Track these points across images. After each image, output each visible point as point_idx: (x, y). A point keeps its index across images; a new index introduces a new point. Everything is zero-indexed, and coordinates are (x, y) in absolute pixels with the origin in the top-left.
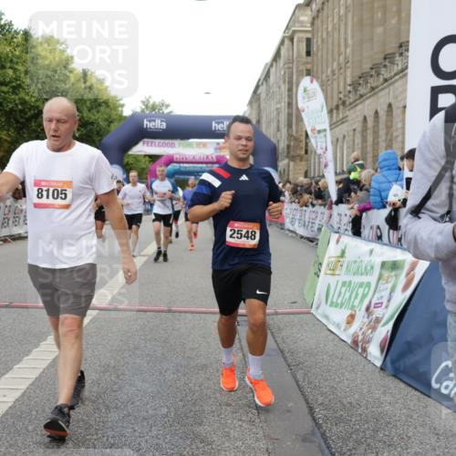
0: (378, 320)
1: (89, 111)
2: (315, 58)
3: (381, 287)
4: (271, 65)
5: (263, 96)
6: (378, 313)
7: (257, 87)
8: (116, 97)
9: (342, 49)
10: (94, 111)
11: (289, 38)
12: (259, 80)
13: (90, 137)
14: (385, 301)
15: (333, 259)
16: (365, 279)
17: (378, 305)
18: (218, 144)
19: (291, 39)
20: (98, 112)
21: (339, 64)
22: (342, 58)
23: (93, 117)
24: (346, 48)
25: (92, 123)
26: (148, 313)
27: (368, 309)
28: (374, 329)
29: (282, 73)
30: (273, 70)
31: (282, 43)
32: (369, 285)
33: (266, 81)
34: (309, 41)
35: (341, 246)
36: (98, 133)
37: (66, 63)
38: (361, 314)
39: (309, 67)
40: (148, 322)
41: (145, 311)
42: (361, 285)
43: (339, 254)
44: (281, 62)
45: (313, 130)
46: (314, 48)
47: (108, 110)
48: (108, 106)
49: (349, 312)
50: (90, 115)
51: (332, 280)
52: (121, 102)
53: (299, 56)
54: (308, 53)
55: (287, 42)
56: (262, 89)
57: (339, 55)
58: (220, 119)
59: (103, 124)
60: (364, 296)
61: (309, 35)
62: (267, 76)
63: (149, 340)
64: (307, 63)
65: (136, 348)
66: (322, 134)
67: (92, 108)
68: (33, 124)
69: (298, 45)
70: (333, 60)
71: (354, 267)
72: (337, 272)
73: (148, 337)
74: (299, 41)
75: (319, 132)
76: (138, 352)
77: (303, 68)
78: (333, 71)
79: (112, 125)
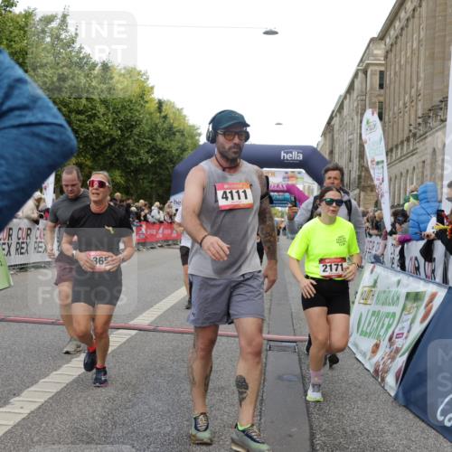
0: (397, 350)
1: (163, 139)
2: (388, 91)
3: (404, 317)
4: (345, 97)
5: (336, 127)
6: (399, 343)
7: (331, 118)
8: (193, 126)
9: (415, 82)
10: (167, 139)
11: (363, 70)
12: (333, 112)
13: (162, 164)
14: (405, 331)
15: (366, 289)
16: (391, 309)
17: (400, 335)
18: (286, 173)
19: (365, 72)
20: (171, 140)
21: (410, 97)
22: (413, 90)
23: (166, 145)
24: (418, 81)
25: (165, 151)
26: (185, 335)
27: (390, 339)
28: (393, 359)
29: (355, 105)
30: (346, 102)
31: (356, 75)
32: (394, 314)
33: (340, 113)
34: (382, 74)
35: (374, 276)
36: (171, 161)
37: (144, 93)
38: (384, 344)
39: (381, 99)
40: (182, 343)
41: (182, 333)
42: (387, 315)
43: (371, 284)
44: (355, 94)
45: (372, 161)
46: (387, 81)
47: (182, 139)
48: (183, 135)
49: (375, 341)
50: (163, 143)
51: (364, 309)
52: (199, 131)
53: (372, 88)
54: (381, 86)
55: (360, 74)
56: (336, 121)
57: (412, 87)
58: (289, 149)
59: (175, 152)
60: (389, 326)
61: (383, 69)
62: (340, 107)
63: (177, 361)
64: (380, 95)
65: (162, 368)
66: (380, 166)
67: (166, 137)
68: (108, 151)
69: (371, 78)
70: (405, 93)
71: (383, 296)
72: (369, 302)
73: (176, 358)
74: (372, 74)
75: (378, 163)
76: (162, 372)
77: (375, 100)
78: (405, 104)
79: (185, 153)
